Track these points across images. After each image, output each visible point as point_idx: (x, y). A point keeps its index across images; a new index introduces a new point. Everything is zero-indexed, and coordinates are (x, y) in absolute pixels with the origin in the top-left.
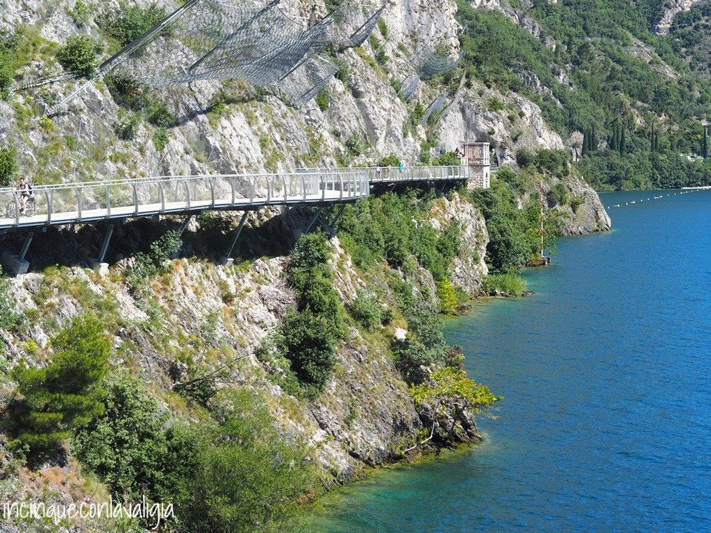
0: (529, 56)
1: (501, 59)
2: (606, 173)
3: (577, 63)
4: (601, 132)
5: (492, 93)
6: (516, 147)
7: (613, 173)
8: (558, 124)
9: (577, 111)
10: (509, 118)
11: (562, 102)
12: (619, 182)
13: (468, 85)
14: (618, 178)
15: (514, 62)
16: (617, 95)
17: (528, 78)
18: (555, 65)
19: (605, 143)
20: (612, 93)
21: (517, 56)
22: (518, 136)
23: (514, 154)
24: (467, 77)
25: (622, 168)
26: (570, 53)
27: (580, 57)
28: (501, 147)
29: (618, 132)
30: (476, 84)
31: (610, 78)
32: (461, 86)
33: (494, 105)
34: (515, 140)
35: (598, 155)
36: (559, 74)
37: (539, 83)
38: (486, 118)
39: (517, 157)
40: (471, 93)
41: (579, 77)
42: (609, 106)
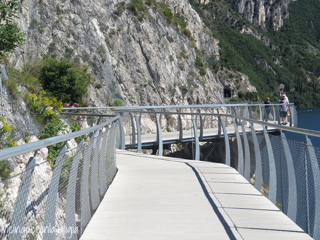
0: (263, 53)
1: (251, 54)
2: (293, 101)
3: (284, 55)
4: (292, 84)
5: (231, 72)
6: (238, 91)
7: (296, 101)
8: (274, 81)
9: (282, 76)
10: (236, 81)
11: (276, 72)
12: (298, 104)
13: (222, 69)
14: (298, 103)
15: (257, 55)
16: (300, 69)
17: (262, 62)
18: (274, 56)
19: (294, 89)
20: (298, 68)
21: (258, 53)
22: (239, 87)
23: (237, 94)
24: (221, 66)
25: (300, 99)
26: (281, 51)
27: (285, 53)
28: (233, 91)
29: (299, 84)
30: (224, 69)
31: (298, 62)
32: (219, 69)
33: (231, 76)
34: (238, 88)
35: (290, 93)
36: (276, 60)
37: (266, 64)
38: (228, 81)
39: (238, 94)
40: (223, 72)
41: (285, 61)
42: (297, 74)
